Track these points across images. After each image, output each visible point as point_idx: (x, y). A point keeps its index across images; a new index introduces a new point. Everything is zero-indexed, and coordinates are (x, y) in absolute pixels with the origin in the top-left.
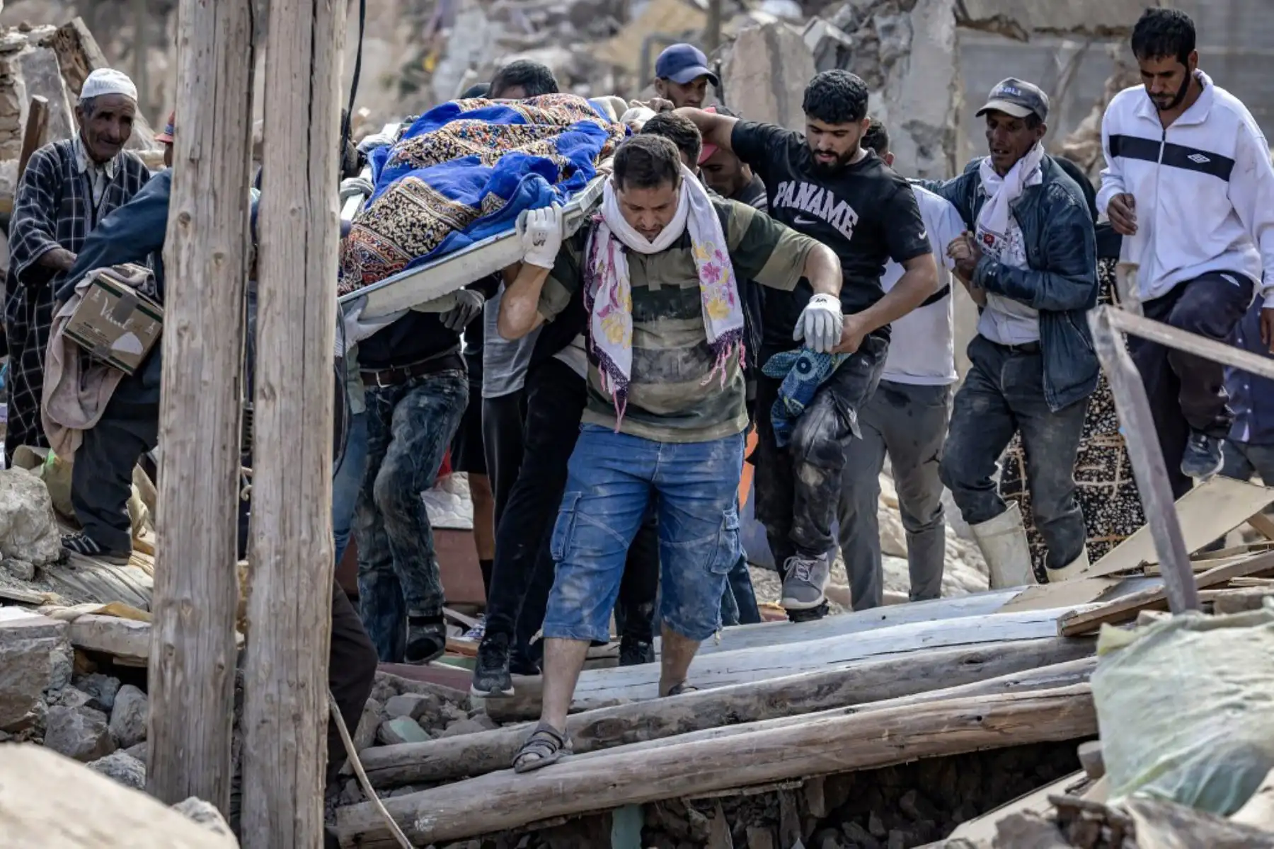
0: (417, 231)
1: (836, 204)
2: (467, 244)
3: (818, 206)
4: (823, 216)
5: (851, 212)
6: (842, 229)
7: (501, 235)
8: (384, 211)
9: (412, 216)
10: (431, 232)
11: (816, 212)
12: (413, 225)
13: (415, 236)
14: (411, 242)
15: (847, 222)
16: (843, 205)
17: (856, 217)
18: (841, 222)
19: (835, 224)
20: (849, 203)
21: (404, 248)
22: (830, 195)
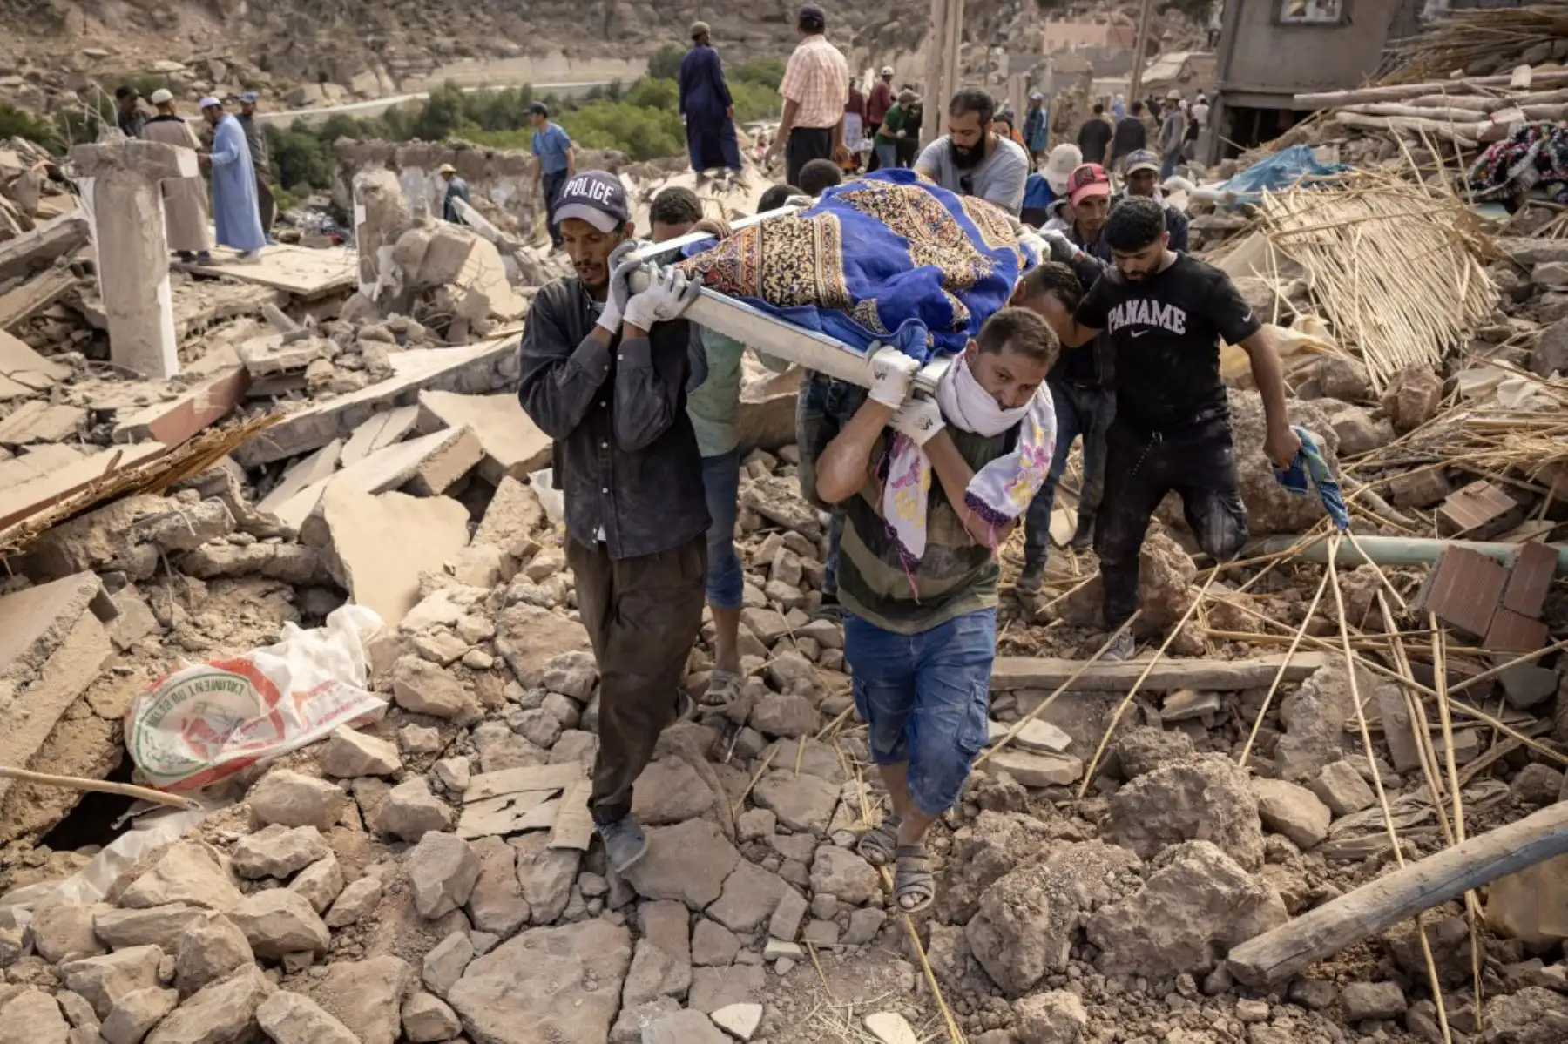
0: (788, 275)
1: (1162, 309)
2: (813, 328)
3: (1146, 315)
4: (1154, 322)
5: (1178, 311)
6: (1175, 329)
7: (847, 347)
8: (787, 229)
9: (798, 258)
10: (796, 287)
11: (1147, 321)
12: (790, 266)
13: (782, 278)
14: (773, 280)
15: (1177, 322)
16: (1169, 307)
17: (1184, 315)
18: (1172, 323)
19: (1167, 326)
20: (1174, 304)
21: (764, 279)
22: (1155, 303)
